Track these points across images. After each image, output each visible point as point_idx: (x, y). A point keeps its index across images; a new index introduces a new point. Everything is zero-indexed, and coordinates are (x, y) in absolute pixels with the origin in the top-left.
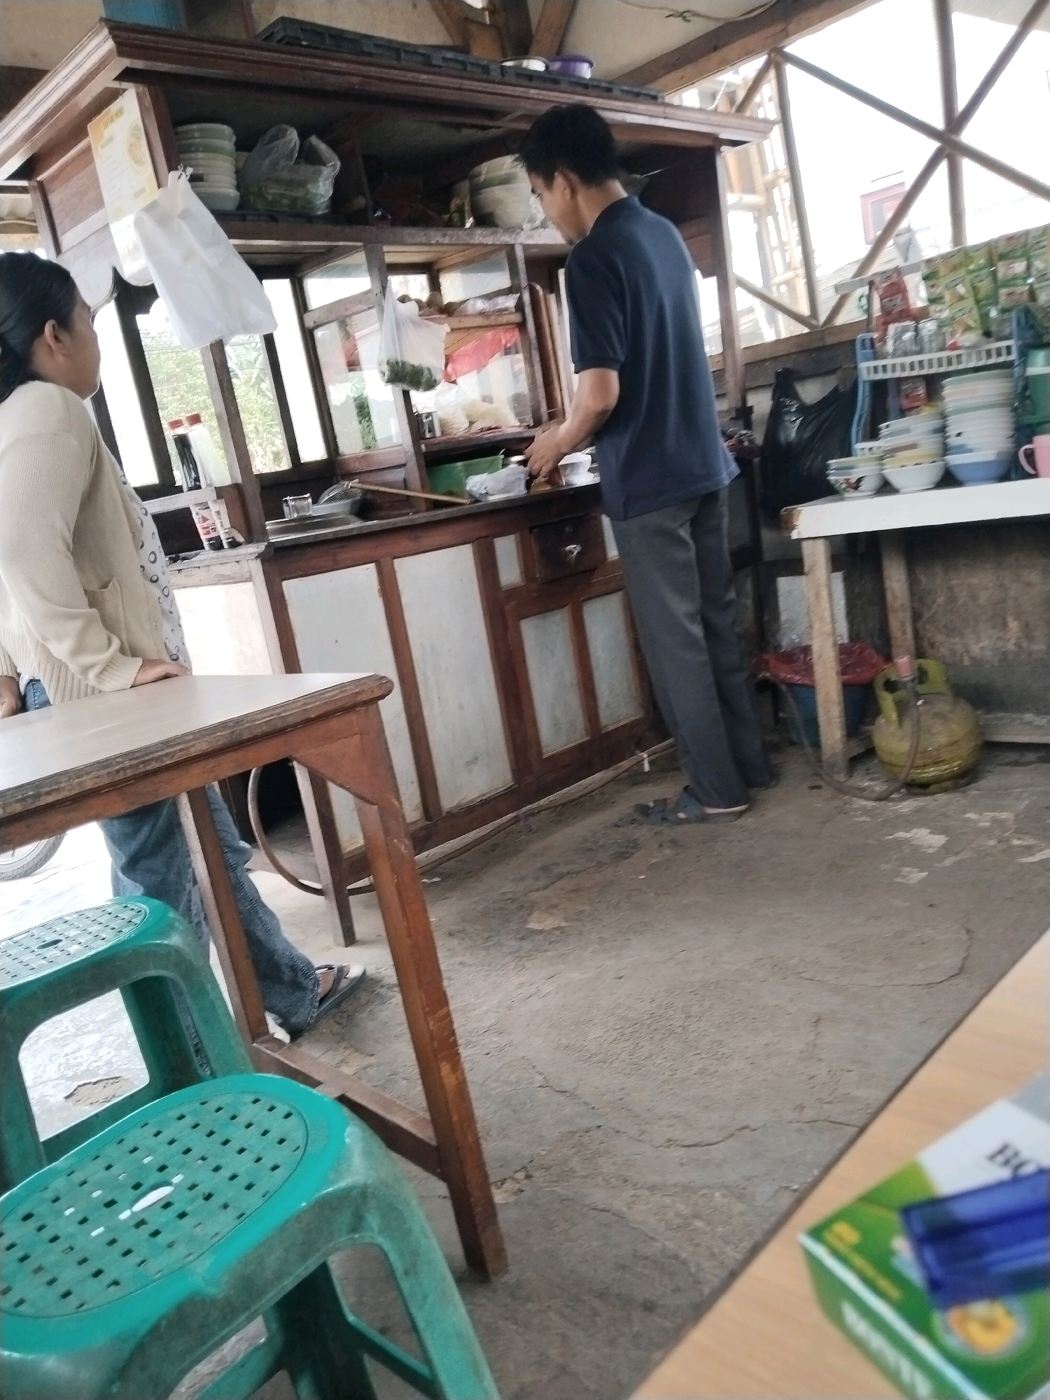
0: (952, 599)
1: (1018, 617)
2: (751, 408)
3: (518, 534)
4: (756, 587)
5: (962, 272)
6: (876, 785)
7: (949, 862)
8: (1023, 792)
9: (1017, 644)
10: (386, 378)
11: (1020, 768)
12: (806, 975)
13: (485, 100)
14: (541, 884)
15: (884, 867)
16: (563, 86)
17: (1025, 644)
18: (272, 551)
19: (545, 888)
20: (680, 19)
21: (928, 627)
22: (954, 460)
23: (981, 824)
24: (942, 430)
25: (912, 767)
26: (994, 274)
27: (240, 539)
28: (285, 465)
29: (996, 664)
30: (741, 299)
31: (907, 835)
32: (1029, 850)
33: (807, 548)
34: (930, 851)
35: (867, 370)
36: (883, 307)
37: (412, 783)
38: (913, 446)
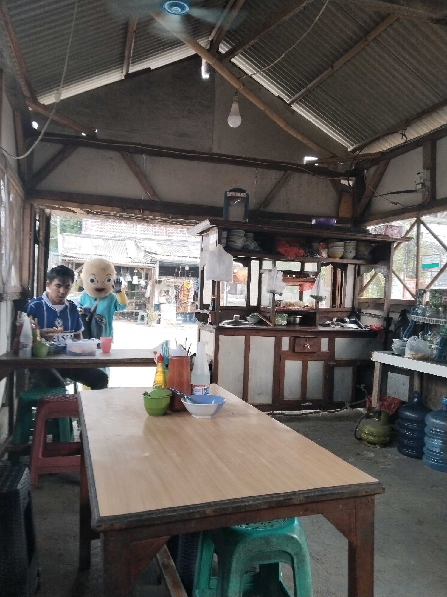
0: (436, 394)
2: (392, 318)
3: (290, 338)
20: (393, 204)
27: (213, 323)
28: (245, 305)
33: (376, 364)
37: (241, 393)
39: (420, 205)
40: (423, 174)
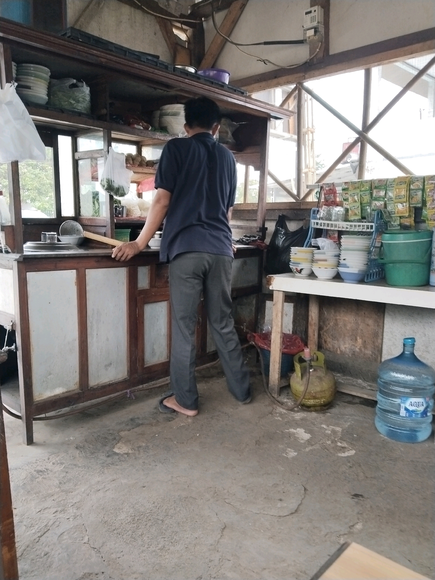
0: (336, 324)
1: (362, 338)
2: (267, 228)
3: (149, 266)
4: (257, 304)
5: (358, 191)
6: (289, 402)
7: (307, 450)
8: (348, 418)
9: (360, 349)
10: (105, 188)
11: (351, 405)
12: (227, 501)
13: (164, 80)
14: (128, 428)
15: (281, 446)
16: (202, 81)
17: (363, 350)
18: (22, 259)
19: (129, 430)
20: (263, 63)
21: (325, 334)
22: (341, 269)
23: (327, 432)
24: (338, 256)
25: (304, 398)
26: (371, 194)
27: (10, 250)
29: (350, 356)
30: (269, 181)
31: (295, 431)
32: (343, 449)
33: (275, 294)
34: (302, 442)
35: (314, 224)
36: (325, 198)
37: (76, 372)
38: (325, 260)
39: (306, 63)
40: (316, 13)
